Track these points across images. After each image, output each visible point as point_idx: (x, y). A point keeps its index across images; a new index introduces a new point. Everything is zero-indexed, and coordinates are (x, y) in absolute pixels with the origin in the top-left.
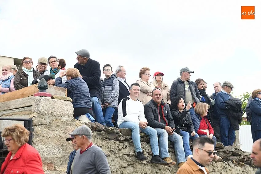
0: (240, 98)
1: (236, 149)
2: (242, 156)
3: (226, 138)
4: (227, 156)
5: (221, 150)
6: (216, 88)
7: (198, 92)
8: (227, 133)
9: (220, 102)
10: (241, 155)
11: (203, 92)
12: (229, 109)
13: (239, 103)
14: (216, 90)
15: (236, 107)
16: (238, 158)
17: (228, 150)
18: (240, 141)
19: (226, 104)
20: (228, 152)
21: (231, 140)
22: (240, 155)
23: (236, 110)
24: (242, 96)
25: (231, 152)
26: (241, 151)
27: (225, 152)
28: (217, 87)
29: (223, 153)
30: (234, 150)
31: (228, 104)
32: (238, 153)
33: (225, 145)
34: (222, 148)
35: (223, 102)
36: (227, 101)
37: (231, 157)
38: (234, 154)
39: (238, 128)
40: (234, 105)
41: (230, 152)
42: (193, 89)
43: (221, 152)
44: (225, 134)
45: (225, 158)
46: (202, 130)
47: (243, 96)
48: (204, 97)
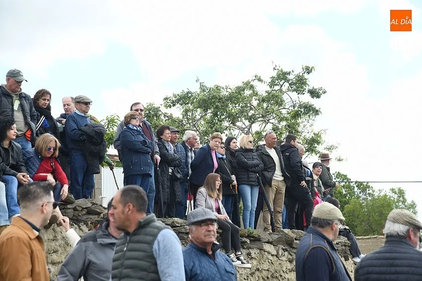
0: (102, 123)
1: (93, 204)
2: (102, 215)
3: (79, 187)
4: (79, 215)
5: (69, 206)
6: (66, 107)
7: (34, 112)
8: (80, 179)
9: (70, 130)
10: (101, 213)
11: (46, 111)
12: (85, 140)
13: (100, 130)
14: (66, 110)
15: (96, 137)
16: (95, 218)
17: (81, 205)
18: (102, 192)
19: (80, 133)
20: (80, 209)
21: (88, 189)
22: (99, 214)
23: (96, 141)
24: (105, 121)
25: (86, 208)
26: (100, 207)
27: (75, 209)
28: (67, 105)
29: (72, 210)
30: (89, 205)
31: (84, 133)
32: (96, 210)
33: (77, 198)
34: (72, 203)
35: (75, 129)
36: (83, 128)
37: (85, 217)
38: (90, 212)
39: (98, 171)
40: (93, 134)
41: (84, 208)
42: (27, 107)
43: (69, 208)
44: (78, 180)
45: (75, 218)
46: (40, 174)
47: (107, 121)
48: (48, 120)
